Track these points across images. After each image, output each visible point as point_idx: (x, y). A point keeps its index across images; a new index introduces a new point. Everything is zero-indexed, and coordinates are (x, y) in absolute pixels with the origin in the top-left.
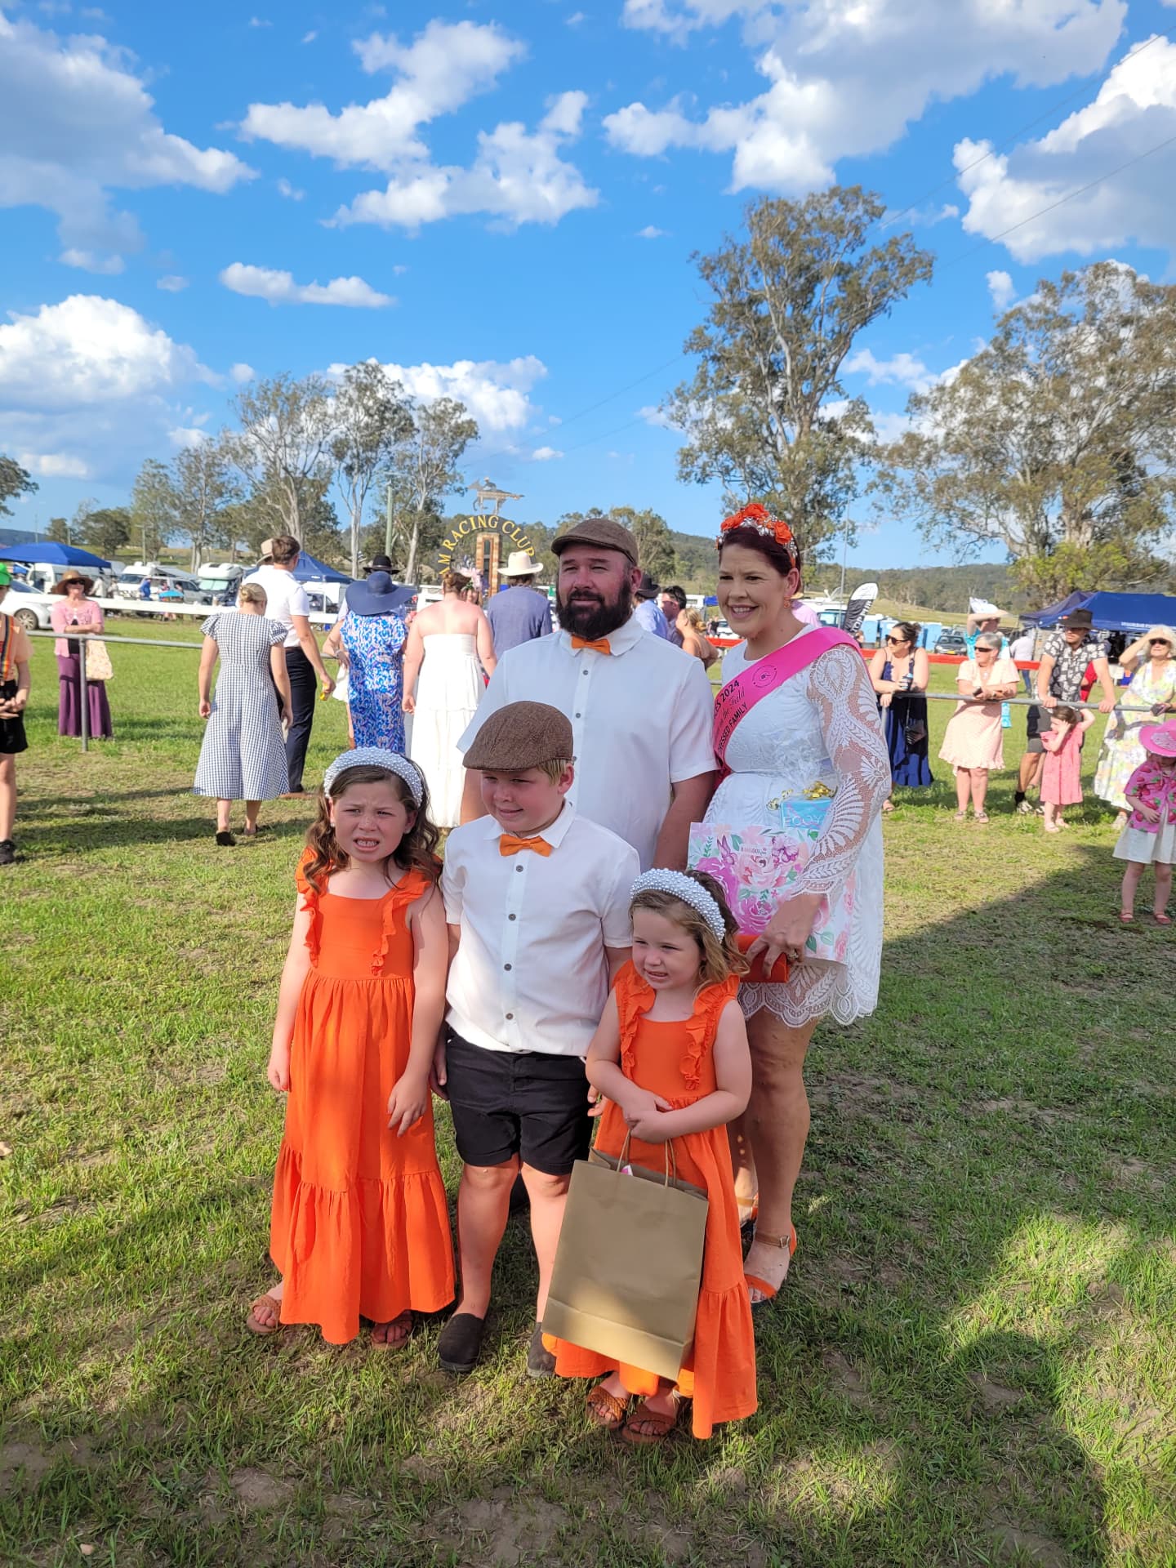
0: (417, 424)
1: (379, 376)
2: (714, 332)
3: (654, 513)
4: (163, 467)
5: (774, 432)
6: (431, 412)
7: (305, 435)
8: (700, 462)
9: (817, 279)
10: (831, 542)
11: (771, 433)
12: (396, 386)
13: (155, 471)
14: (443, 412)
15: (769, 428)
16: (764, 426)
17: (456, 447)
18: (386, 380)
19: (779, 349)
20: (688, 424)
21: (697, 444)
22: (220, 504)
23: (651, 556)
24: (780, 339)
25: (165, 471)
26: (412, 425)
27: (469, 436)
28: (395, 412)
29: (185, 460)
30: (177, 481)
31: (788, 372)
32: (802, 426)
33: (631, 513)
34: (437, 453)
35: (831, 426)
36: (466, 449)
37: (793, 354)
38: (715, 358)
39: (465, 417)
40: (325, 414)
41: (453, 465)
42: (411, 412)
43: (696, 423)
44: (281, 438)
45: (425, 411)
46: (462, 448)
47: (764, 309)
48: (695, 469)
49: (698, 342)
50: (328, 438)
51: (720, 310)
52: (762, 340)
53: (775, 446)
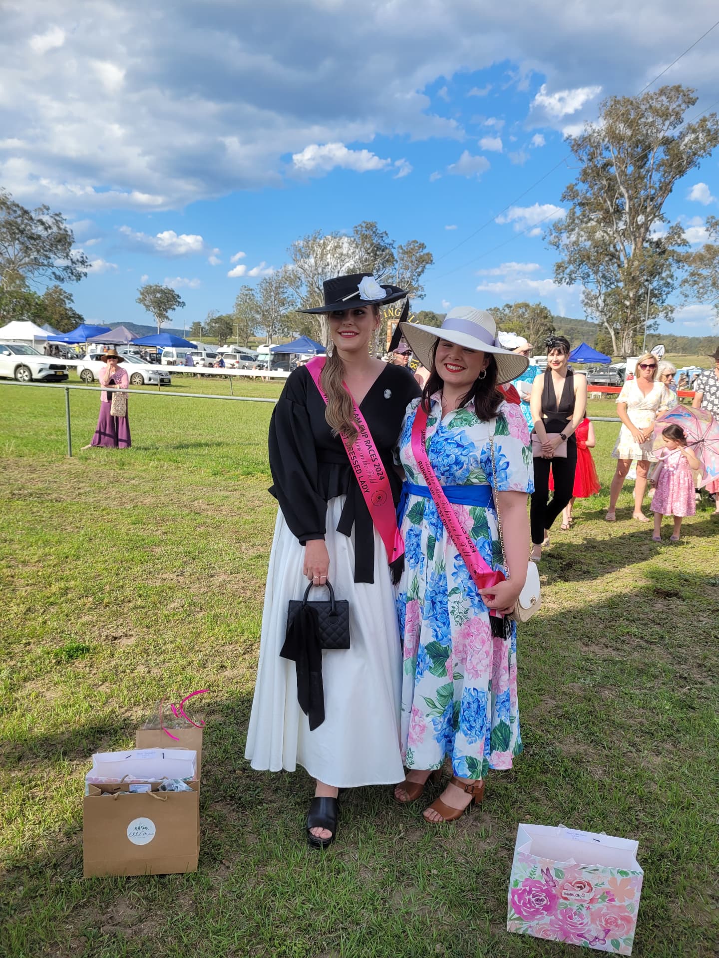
0: (396, 257)
1: (374, 229)
2: (582, 187)
3: (542, 305)
4: (251, 290)
5: (618, 249)
6: (405, 248)
7: (330, 267)
8: (568, 271)
9: (649, 148)
10: (656, 320)
11: (616, 250)
12: (384, 235)
13: (247, 292)
14: (412, 249)
15: (614, 247)
16: (612, 246)
17: (419, 270)
18: (378, 231)
19: (622, 196)
20: (561, 247)
21: (566, 259)
22: (283, 311)
23: (540, 333)
24: (622, 189)
25: (253, 292)
26: (394, 258)
27: (427, 263)
28: (383, 251)
29: (264, 285)
30: (259, 298)
31: (627, 209)
32: (636, 245)
33: (527, 306)
34: (408, 274)
35: (658, 244)
36: (425, 271)
37: (630, 198)
38: (582, 204)
39: (425, 251)
40: (342, 254)
41: (417, 281)
42: (393, 250)
43: (567, 246)
44: (316, 269)
45: (402, 249)
46: (423, 271)
47: (613, 170)
48: (565, 276)
49: (570, 194)
50: (343, 268)
51: (585, 173)
52: (611, 189)
53: (619, 258)
